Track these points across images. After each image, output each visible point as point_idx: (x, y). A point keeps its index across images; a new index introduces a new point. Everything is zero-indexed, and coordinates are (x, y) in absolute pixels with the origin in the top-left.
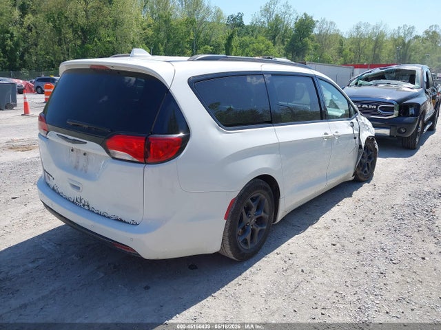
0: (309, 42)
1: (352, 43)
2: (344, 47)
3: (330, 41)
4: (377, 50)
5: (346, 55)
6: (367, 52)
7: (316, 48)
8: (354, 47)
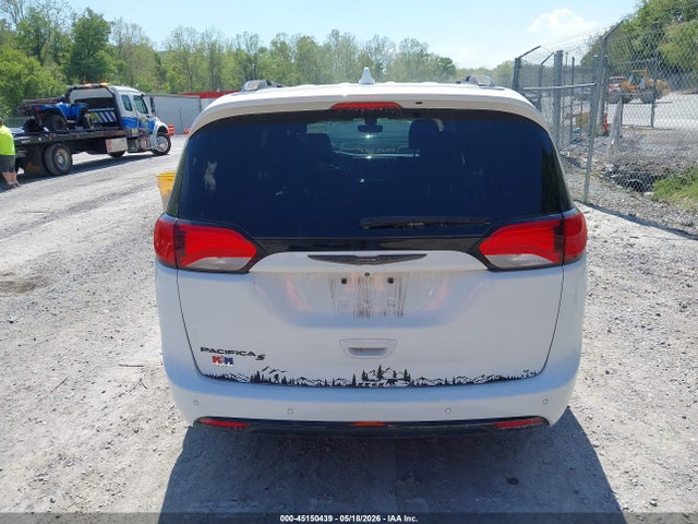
0: (108, 58)
1: (175, 59)
2: (163, 65)
3: (139, 57)
4: (215, 70)
5: (172, 80)
6: (201, 74)
7: (120, 68)
8: (179, 65)
